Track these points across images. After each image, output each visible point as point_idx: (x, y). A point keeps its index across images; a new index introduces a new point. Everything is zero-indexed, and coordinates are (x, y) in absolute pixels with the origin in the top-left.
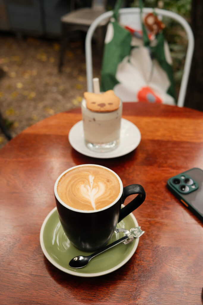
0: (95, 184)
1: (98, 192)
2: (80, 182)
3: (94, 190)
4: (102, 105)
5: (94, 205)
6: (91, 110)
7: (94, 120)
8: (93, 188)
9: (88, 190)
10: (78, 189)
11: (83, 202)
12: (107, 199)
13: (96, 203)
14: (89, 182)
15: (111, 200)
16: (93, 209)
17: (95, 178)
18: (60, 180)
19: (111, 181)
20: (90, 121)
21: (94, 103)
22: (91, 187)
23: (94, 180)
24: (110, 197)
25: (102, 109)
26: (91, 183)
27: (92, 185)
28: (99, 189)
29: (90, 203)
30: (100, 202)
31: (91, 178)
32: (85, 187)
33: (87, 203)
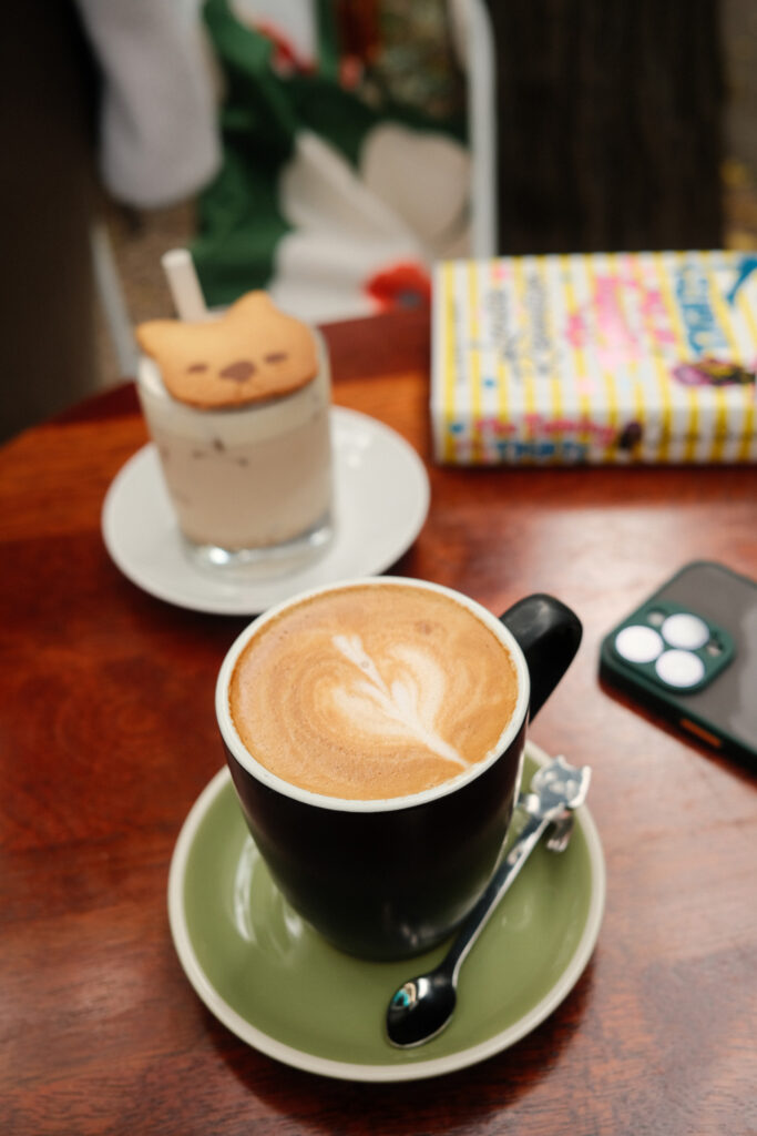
0: (385, 663)
1: (420, 690)
2: (319, 683)
3: (397, 687)
4: (241, 371)
5: (448, 753)
6: (196, 406)
7: (219, 445)
8: (388, 682)
9: (371, 699)
10: (332, 715)
11: (395, 761)
12: (477, 700)
13: (450, 739)
14: (353, 666)
15: (496, 699)
16: (457, 770)
17: (363, 637)
18: (231, 709)
19: (437, 625)
20: (197, 455)
21: (198, 369)
22: (380, 682)
23: (366, 649)
24: (479, 690)
25: (248, 390)
26: (365, 665)
27: (371, 671)
28: (414, 676)
29: (425, 750)
30: (459, 728)
31: (349, 647)
32: (351, 693)
33: (411, 757)
